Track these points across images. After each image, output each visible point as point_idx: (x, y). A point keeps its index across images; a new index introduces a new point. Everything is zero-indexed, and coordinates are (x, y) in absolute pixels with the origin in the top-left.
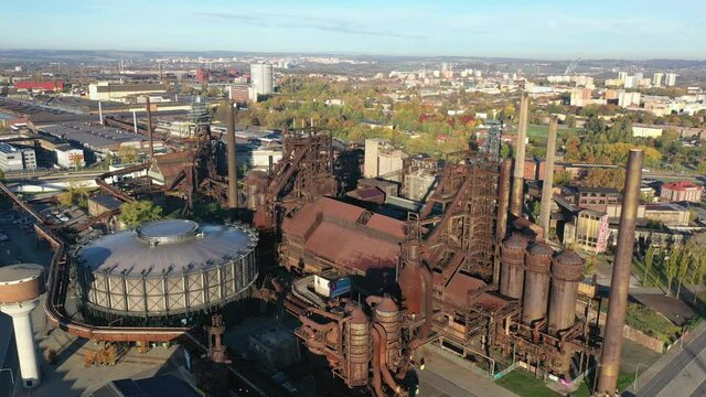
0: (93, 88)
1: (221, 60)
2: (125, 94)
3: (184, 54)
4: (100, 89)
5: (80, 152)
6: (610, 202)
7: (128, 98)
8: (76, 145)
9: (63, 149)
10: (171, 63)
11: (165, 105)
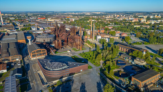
0: (49, 19)
1: (77, 13)
2: (54, 20)
3: (70, 12)
4: (50, 19)
5: (43, 28)
6: (105, 35)
7: (54, 21)
8: (42, 27)
9: (41, 28)
10: (67, 14)
11: (59, 22)
